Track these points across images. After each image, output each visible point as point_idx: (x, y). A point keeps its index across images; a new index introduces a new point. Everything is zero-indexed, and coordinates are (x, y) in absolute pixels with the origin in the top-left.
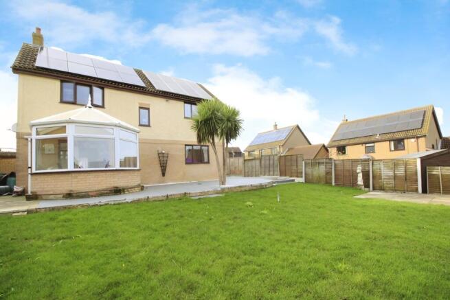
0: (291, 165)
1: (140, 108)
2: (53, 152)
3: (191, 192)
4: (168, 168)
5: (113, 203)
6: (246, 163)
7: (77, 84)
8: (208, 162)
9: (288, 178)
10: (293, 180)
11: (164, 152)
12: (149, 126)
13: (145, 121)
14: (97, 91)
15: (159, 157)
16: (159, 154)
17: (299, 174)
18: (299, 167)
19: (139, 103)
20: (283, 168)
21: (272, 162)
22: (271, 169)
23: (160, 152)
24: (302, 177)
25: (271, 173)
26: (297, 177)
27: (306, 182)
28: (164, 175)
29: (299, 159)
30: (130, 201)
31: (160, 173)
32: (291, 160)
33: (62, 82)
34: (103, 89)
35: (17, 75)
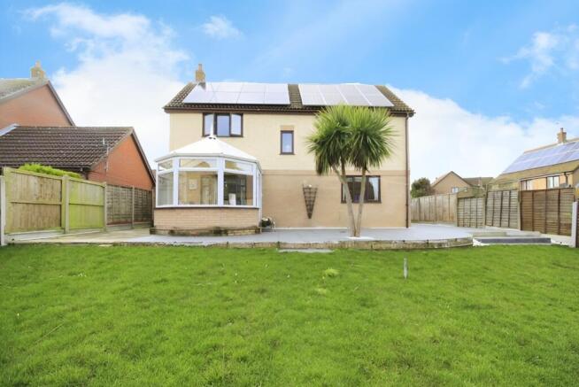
0: (546, 210)
1: (282, 132)
2: (195, 188)
3: (287, 242)
4: (315, 207)
5: (188, 245)
6: (461, 203)
7: (216, 115)
8: (379, 201)
9: (537, 234)
10: (548, 240)
11: (310, 186)
12: (292, 153)
13: (288, 148)
14: (236, 118)
15: (304, 193)
16: (304, 189)
17: (562, 229)
18: (563, 215)
19: (281, 126)
20: (528, 216)
21: (506, 203)
22: (505, 216)
23: (305, 186)
24: (570, 235)
25: (505, 223)
26: (559, 233)
27: (577, 246)
28: (310, 216)
29: (565, 197)
30: (206, 245)
31: (305, 213)
32: (547, 199)
33: (205, 114)
34: (242, 115)
35: (169, 115)
